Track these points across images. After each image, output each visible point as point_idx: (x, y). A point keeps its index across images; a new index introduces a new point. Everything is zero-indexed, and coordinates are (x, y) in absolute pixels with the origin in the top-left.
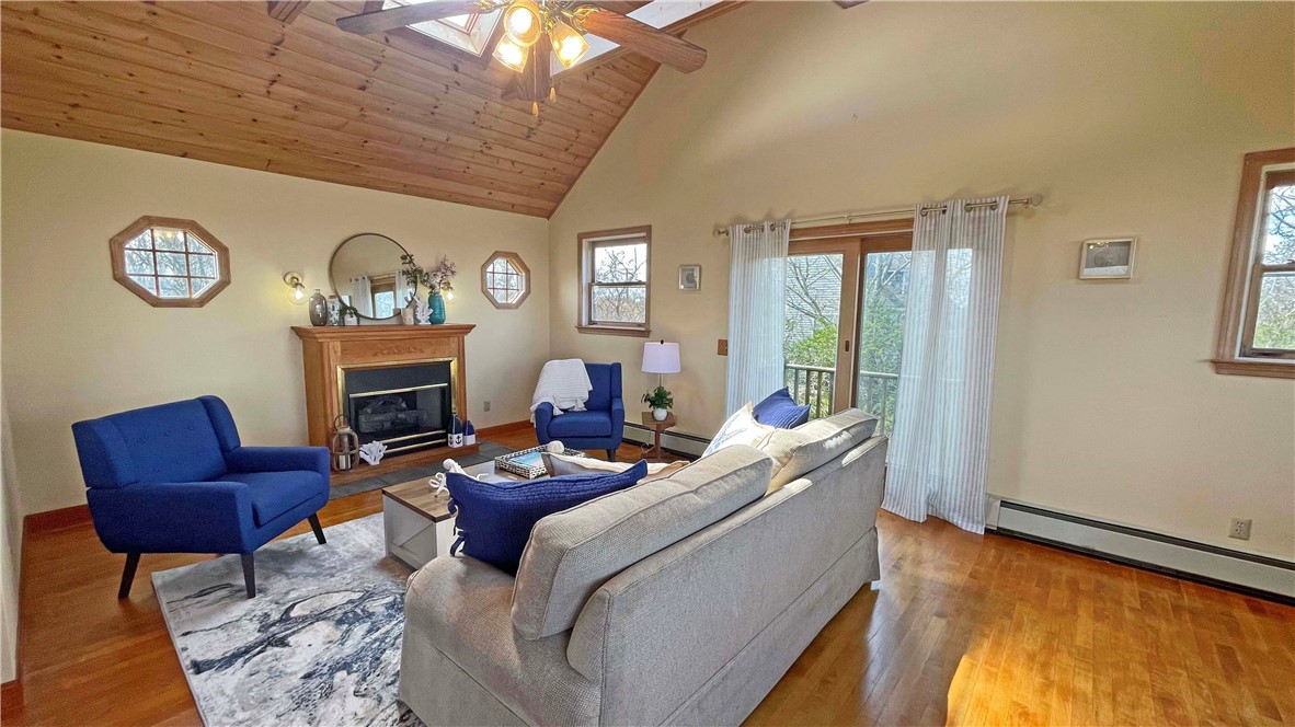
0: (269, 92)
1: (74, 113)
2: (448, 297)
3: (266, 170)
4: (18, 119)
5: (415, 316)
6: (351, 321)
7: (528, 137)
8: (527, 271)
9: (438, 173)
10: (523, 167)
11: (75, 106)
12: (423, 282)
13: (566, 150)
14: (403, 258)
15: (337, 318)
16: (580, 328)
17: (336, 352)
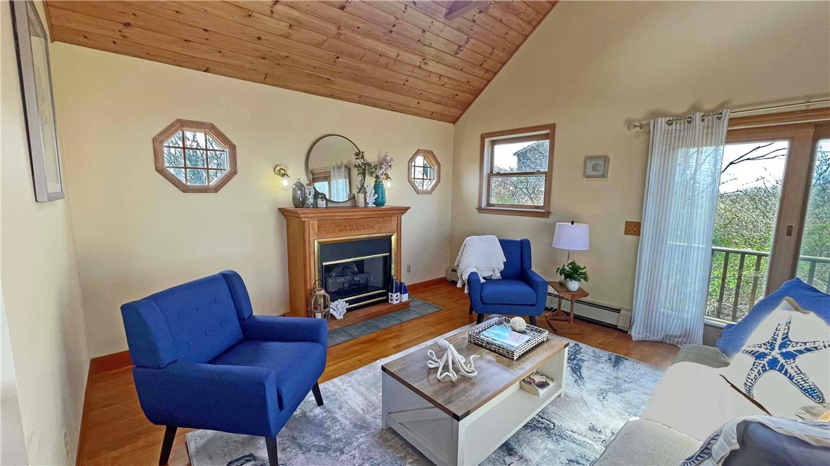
0: (272, 12)
1: (127, 31)
2: (387, 185)
3: (263, 83)
4: (85, 37)
5: (365, 199)
6: (322, 203)
7: (457, 53)
8: (439, 165)
9: (385, 85)
10: (446, 80)
11: (127, 25)
12: (371, 174)
13: (481, 65)
14: (357, 154)
15: (312, 201)
16: (480, 209)
17: (314, 229)
